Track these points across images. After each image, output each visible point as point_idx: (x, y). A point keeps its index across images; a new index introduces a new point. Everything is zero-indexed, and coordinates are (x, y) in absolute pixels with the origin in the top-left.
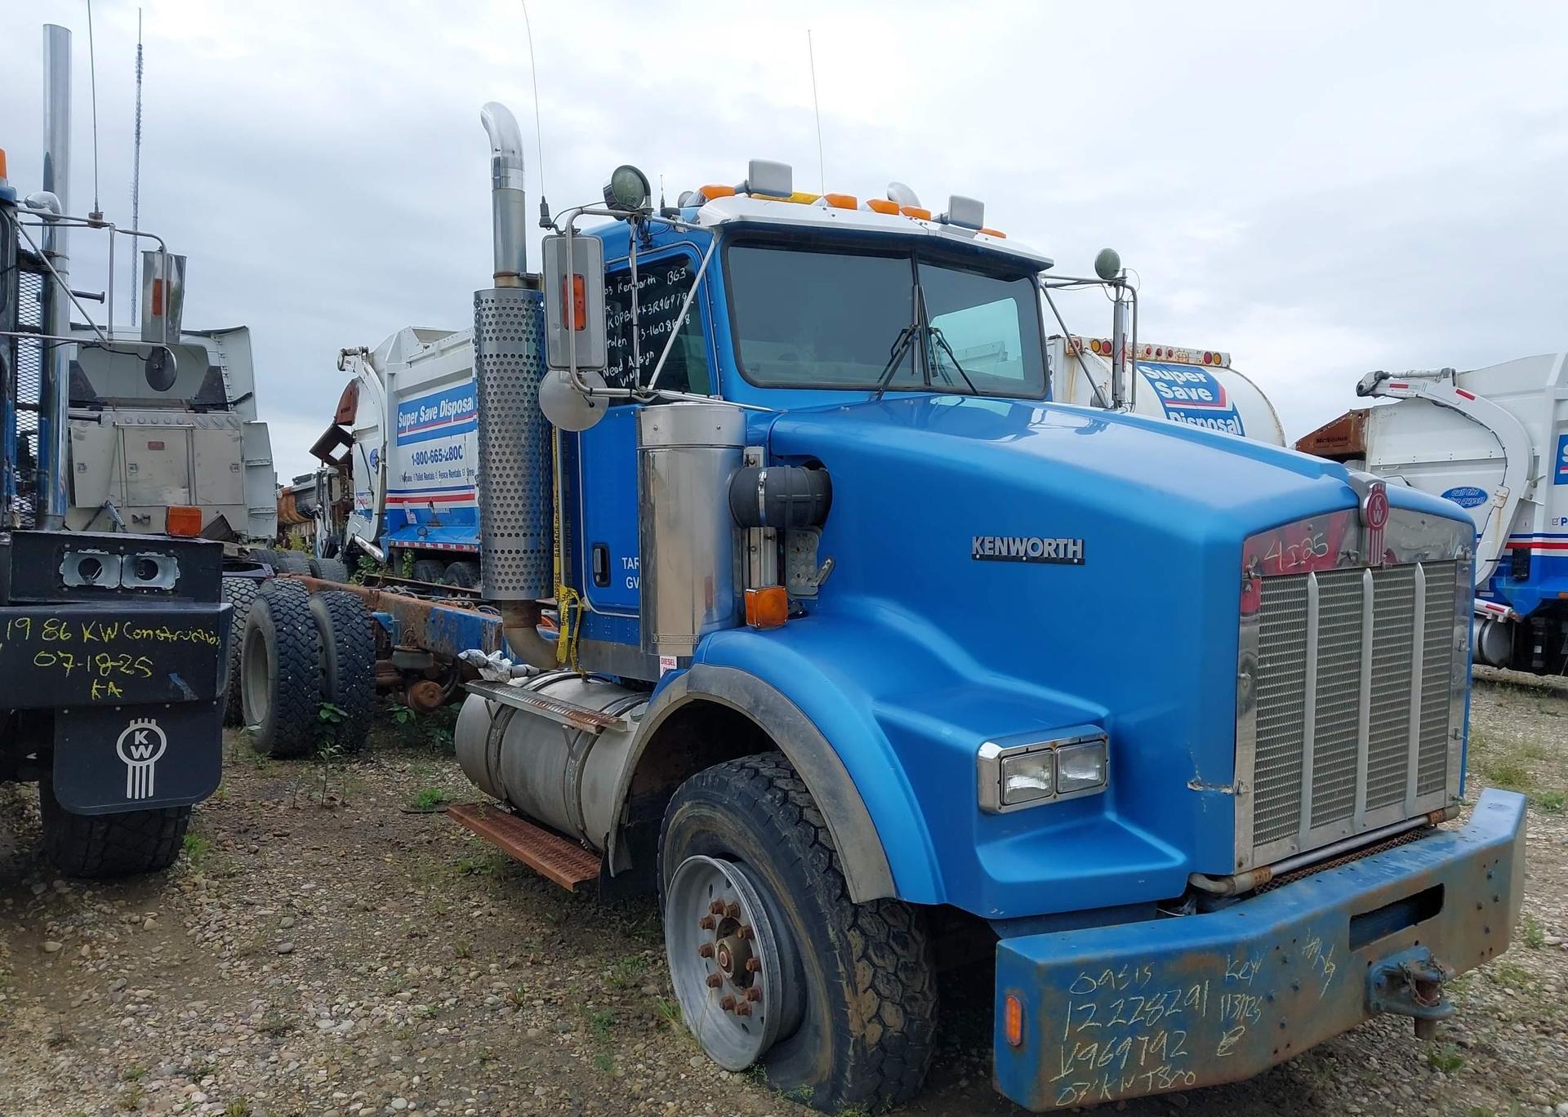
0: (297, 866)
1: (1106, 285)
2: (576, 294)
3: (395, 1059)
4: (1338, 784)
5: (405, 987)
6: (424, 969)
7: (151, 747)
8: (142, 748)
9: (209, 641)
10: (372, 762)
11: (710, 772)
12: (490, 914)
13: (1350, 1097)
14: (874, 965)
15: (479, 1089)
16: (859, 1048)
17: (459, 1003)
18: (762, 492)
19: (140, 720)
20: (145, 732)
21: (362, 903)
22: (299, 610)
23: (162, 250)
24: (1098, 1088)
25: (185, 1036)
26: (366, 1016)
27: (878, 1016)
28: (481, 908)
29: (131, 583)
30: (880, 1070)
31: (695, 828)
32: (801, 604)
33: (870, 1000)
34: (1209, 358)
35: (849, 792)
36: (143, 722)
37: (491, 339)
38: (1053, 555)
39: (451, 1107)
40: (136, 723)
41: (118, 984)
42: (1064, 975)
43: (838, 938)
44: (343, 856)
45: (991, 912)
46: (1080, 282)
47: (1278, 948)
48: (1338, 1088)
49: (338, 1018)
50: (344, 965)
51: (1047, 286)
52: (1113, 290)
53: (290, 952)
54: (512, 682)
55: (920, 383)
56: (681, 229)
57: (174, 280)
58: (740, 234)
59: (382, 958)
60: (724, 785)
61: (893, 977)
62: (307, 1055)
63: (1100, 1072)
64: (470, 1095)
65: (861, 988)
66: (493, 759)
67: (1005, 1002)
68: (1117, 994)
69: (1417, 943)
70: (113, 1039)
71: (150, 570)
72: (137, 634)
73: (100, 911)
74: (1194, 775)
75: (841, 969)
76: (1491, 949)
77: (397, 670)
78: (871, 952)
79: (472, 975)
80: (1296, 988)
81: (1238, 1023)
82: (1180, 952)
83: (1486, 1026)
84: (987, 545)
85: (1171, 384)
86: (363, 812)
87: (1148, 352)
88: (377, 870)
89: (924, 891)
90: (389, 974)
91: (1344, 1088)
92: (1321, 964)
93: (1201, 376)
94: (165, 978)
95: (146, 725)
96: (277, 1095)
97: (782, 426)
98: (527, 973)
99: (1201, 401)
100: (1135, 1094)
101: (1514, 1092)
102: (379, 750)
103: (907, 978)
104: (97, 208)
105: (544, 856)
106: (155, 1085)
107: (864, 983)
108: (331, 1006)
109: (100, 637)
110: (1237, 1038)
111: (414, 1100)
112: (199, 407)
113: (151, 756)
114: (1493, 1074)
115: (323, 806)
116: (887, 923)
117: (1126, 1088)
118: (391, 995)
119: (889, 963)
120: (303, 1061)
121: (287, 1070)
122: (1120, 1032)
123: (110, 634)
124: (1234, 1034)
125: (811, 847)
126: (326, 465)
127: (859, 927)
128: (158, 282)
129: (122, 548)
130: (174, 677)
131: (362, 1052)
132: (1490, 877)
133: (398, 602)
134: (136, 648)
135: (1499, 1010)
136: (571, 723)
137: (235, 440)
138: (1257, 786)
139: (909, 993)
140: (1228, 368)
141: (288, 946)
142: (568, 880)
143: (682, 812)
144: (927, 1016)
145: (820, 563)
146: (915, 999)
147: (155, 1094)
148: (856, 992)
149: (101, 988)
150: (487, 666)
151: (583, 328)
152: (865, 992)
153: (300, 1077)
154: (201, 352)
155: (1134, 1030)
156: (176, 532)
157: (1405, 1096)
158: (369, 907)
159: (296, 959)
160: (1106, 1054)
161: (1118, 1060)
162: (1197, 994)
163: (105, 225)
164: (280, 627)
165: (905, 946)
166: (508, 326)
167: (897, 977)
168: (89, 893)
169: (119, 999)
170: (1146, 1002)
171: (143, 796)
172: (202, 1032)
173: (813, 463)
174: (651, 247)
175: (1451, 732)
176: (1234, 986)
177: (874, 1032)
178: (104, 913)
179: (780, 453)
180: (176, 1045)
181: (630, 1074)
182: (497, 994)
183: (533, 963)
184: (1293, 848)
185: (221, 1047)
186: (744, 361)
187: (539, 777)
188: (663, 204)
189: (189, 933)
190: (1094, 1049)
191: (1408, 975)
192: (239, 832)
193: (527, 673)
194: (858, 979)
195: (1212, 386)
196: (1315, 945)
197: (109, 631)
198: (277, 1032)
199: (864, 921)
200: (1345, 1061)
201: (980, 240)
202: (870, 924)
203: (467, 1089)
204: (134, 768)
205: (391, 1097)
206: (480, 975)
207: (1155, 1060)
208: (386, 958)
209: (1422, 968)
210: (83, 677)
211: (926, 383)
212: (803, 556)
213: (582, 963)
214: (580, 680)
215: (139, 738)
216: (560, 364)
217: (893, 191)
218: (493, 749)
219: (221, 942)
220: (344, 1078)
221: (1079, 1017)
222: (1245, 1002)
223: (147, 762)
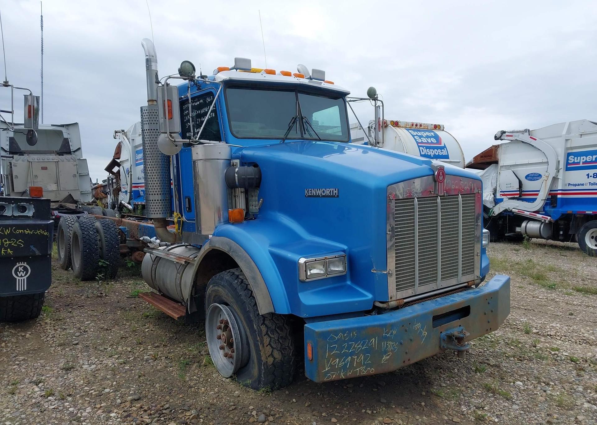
0: (85, 316)
1: (371, 100)
2: (168, 107)
3: (108, 377)
4: (430, 271)
5: (116, 354)
6: (124, 348)
7: (25, 272)
8: (21, 273)
9: (45, 234)
10: (119, 281)
11: (218, 275)
12: (152, 330)
13: (443, 381)
14: (270, 337)
15: (136, 385)
16: (265, 366)
17: (135, 359)
18: (236, 175)
19: (20, 263)
20: (22, 267)
21: (106, 327)
22: (91, 226)
23: (31, 94)
24: (339, 374)
25: (35, 371)
26: (101, 364)
27: (272, 355)
28: (149, 328)
29: (17, 214)
30: (273, 374)
31: (214, 294)
32: (254, 215)
33: (269, 350)
34: (436, 127)
35: (259, 277)
36: (22, 263)
37: (146, 124)
38: (329, 194)
39: (125, 391)
40: (19, 263)
41: (14, 355)
42: (324, 335)
43: (257, 328)
44: (102, 313)
45: (304, 315)
46: (362, 99)
47: (403, 326)
48: (440, 379)
49: (90, 365)
50: (96, 348)
51: (350, 101)
52: (374, 102)
53: (77, 344)
54: (160, 248)
56: (208, 83)
57: (35, 105)
58: (230, 84)
59: (110, 345)
60: (222, 279)
61: (277, 341)
62: (77, 376)
63: (340, 369)
64: (133, 387)
65: (265, 345)
66: (153, 276)
67: (307, 345)
68: (344, 342)
69: (460, 326)
70: (10, 373)
71: (24, 209)
72: (18, 232)
73: (11, 332)
74: (373, 267)
75: (258, 339)
76: (491, 329)
77: (129, 248)
78: (269, 333)
79: (141, 350)
80: (411, 340)
81: (389, 352)
82: (366, 327)
83: (500, 359)
84: (310, 192)
85: (420, 137)
86: (113, 298)
87: (412, 125)
88: (114, 317)
89: (284, 309)
90: (112, 350)
91: (442, 379)
92: (421, 333)
93: (432, 134)
94: (31, 353)
95: (23, 264)
96: (65, 389)
97: (245, 152)
98: (161, 349)
99: (432, 143)
100: (353, 376)
101: (502, 379)
102: (122, 277)
103: (283, 342)
104: (6, 79)
105: (169, 309)
106: (22, 386)
107: (266, 343)
108: (89, 361)
109: (4, 233)
110: (389, 357)
111: (113, 389)
112: (60, 153)
113: (25, 275)
114: (497, 374)
115: (98, 296)
116: (275, 323)
117: (349, 374)
118: (111, 357)
119: (276, 336)
120: (76, 378)
121: (69, 381)
122: (346, 355)
123: (7, 232)
124: (388, 356)
125: (249, 298)
126: (111, 174)
127: (265, 324)
128: (30, 106)
129: (13, 202)
130: (32, 247)
131: (97, 375)
132: (489, 303)
133: (128, 223)
134: (17, 237)
135: (506, 353)
136: (177, 261)
137: (75, 165)
138: (396, 271)
139: (283, 346)
140: (443, 130)
141: (76, 342)
142: (176, 316)
143: (210, 289)
144: (291, 355)
145: (259, 201)
146: (286, 349)
147: (22, 389)
148: (264, 346)
149: (8, 357)
150: (150, 242)
151: (171, 119)
152: (267, 346)
153: (74, 383)
154: (60, 133)
155: (351, 354)
156: (33, 195)
157: (463, 381)
158: (108, 329)
159: (79, 346)
160: (342, 362)
161: (346, 365)
162: (374, 342)
163: (9, 86)
164: (83, 232)
165: (281, 330)
166: (152, 119)
167: (279, 341)
168: (8, 326)
169: (13, 360)
170: (355, 344)
171: (23, 290)
172: (41, 370)
173: (256, 165)
174: (200, 89)
175: (475, 253)
176: (387, 339)
177: (271, 360)
178: (12, 333)
179: (245, 161)
180: (32, 374)
181: (191, 380)
182: (149, 356)
183: (164, 345)
184: (413, 293)
185: (47, 374)
186: (233, 129)
187: (168, 281)
188: (201, 74)
189: (42, 339)
190: (337, 361)
191: (454, 336)
192: (66, 306)
193: (166, 245)
194: (264, 342)
195: (437, 137)
196: (418, 325)
197: (7, 231)
198: (68, 369)
199: (267, 322)
200: (445, 370)
201: (324, 85)
202: (269, 323)
203: (132, 386)
204: (19, 280)
205: (105, 389)
206: (144, 350)
207: (359, 364)
208: (111, 345)
209: (458, 333)
211: (302, 137)
212: (254, 198)
213: (181, 345)
214: (185, 247)
215: (20, 269)
216: (164, 131)
217: (299, 67)
218: (153, 272)
219: (52, 341)
220: (89, 383)
221: (331, 350)
222: (391, 344)
223: (23, 278)
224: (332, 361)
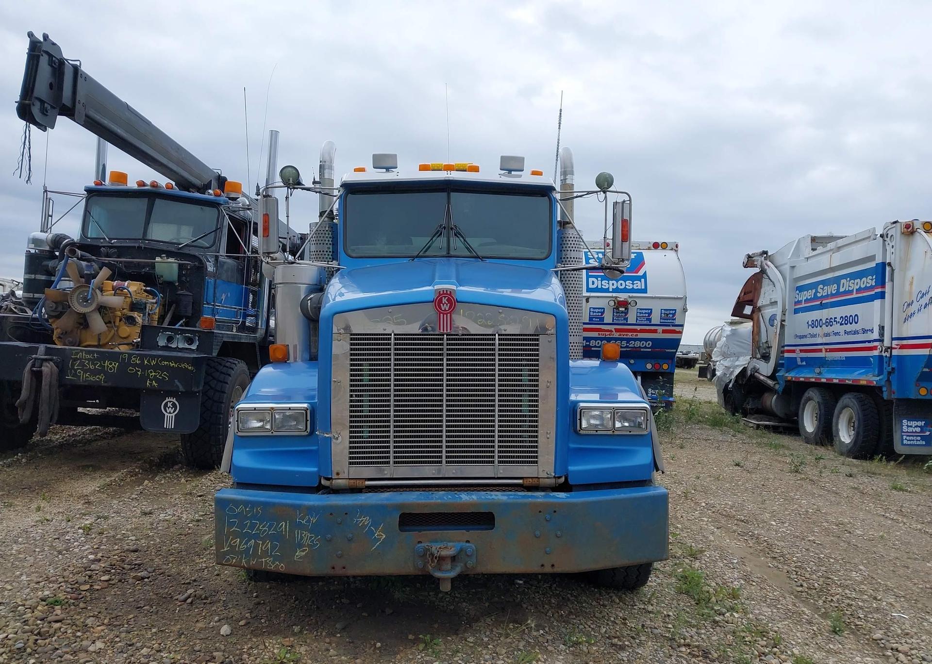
2: (265, 222)
7: (173, 409)
8: (170, 409)
9: (189, 368)
18: (309, 304)
20: (171, 403)
24: (241, 560)
36: (171, 398)
40: (168, 398)
47: (331, 514)
55: (445, 253)
63: (241, 553)
68: (247, 518)
69: (468, 542)
71: (190, 342)
72: (163, 363)
80: (349, 539)
81: (304, 546)
82: (274, 504)
92: (371, 532)
95: (172, 400)
100: (258, 568)
109: (150, 363)
110: (304, 553)
113: (174, 412)
117: (253, 563)
122: (250, 537)
123: (153, 363)
124: (303, 551)
129: (179, 332)
130: (176, 381)
134: (162, 369)
138: (351, 437)
151: (268, 236)
155: (256, 537)
156: (203, 327)
160: (244, 545)
161: (248, 549)
162: (284, 527)
170: (260, 525)
171: (170, 427)
175: (542, 434)
176: (300, 526)
186: (349, 246)
190: (238, 541)
196: (366, 520)
197: (153, 361)
204: (167, 416)
207: (265, 553)
210: (145, 378)
211: (448, 253)
215: (169, 404)
221: (231, 524)
222: (308, 536)
223: (172, 415)
224: (231, 541)
